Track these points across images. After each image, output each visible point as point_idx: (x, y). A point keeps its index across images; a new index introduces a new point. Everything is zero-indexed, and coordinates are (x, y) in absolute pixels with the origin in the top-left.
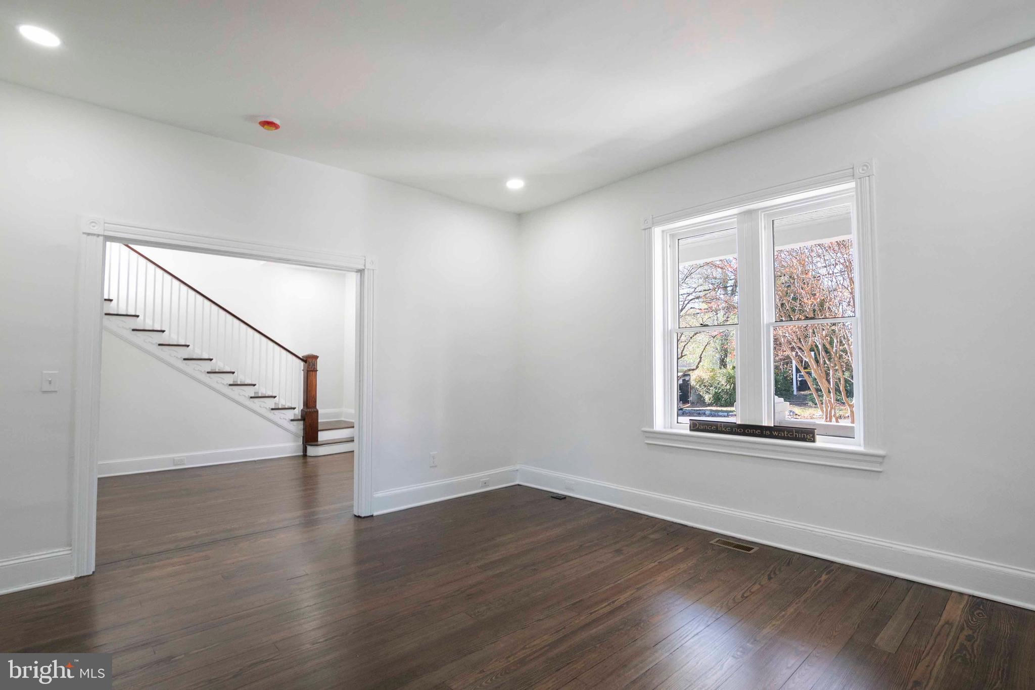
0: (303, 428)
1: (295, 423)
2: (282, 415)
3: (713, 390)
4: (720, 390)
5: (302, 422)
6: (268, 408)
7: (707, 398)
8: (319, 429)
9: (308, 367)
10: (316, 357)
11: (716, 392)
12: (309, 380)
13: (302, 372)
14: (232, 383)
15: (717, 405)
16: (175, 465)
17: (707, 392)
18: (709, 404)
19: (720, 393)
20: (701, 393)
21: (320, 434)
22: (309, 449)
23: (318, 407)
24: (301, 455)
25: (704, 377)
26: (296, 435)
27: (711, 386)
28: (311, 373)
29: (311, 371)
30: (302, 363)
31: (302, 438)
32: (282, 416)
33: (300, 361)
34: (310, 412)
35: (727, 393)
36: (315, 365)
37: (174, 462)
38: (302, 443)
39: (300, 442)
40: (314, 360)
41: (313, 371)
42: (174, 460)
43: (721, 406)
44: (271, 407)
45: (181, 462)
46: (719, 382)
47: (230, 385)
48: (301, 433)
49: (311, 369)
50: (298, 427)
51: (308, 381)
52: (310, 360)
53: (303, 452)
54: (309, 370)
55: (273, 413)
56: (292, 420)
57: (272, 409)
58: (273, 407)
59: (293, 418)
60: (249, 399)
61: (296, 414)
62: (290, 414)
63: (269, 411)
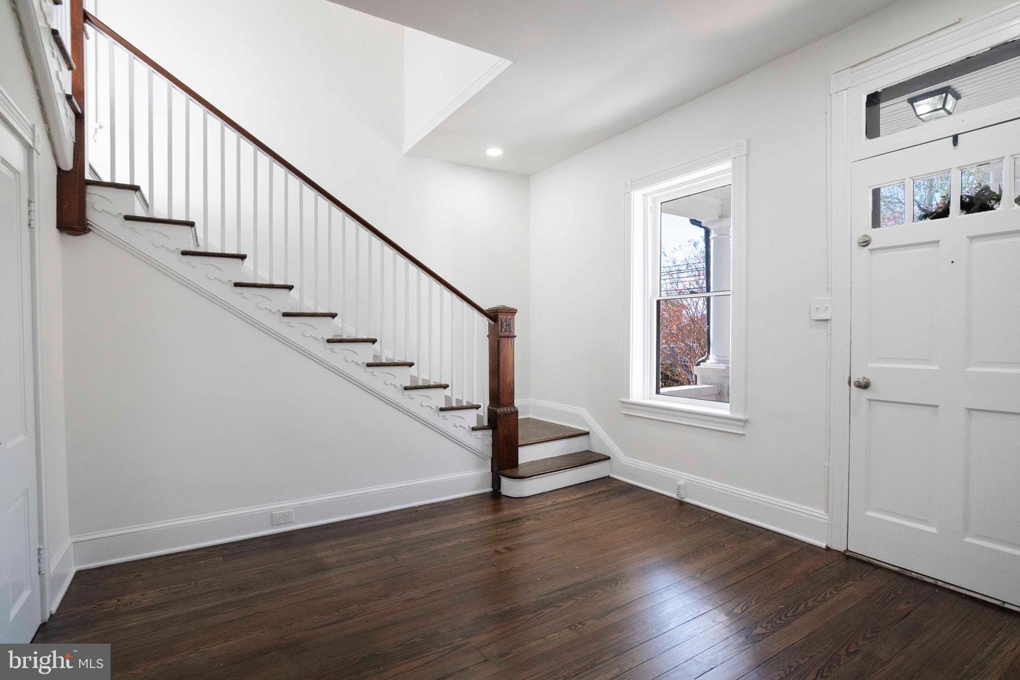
0: (491, 442)
1: (479, 434)
2: (458, 420)
5: (490, 432)
6: (434, 407)
8: (520, 442)
10: (513, 312)
16: (273, 525)
21: (520, 450)
22: (505, 481)
23: (516, 404)
24: (490, 493)
26: (479, 455)
29: (506, 337)
30: (486, 322)
31: (490, 460)
32: (459, 422)
33: (483, 317)
36: (510, 326)
38: (490, 470)
39: (487, 469)
40: (508, 316)
42: (272, 515)
44: (439, 407)
45: (286, 518)
48: (489, 452)
49: (502, 332)
50: (483, 441)
53: (493, 486)
55: (444, 418)
56: (474, 429)
57: (442, 410)
58: (443, 406)
59: (475, 425)
60: (403, 393)
61: (479, 418)
62: (470, 418)
63: (438, 414)
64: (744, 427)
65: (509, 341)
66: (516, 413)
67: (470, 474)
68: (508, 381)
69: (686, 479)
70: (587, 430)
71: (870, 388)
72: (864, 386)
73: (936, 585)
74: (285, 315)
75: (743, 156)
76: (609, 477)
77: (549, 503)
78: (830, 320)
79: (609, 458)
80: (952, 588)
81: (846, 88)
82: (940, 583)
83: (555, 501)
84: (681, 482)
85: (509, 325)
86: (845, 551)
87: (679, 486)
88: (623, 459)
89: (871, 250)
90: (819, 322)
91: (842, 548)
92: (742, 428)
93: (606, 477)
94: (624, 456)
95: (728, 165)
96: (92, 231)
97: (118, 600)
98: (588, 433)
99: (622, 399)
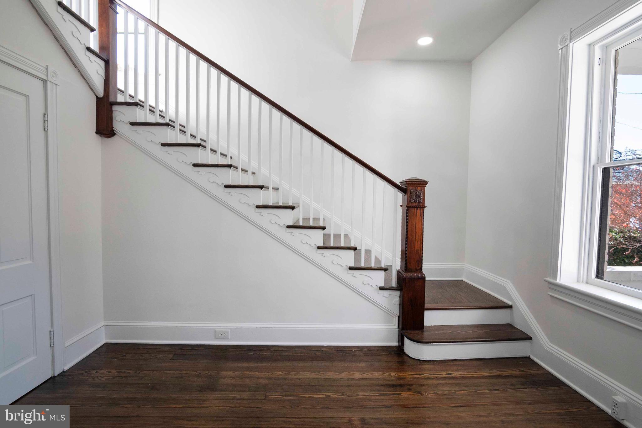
0: (399, 302)
1: (386, 293)
5: (397, 293)
6: (344, 265)
8: (426, 306)
9: (409, 201)
10: (423, 183)
12: (410, 224)
13: (400, 209)
14: (291, 223)
16: (217, 339)
21: (427, 313)
23: (424, 271)
24: (396, 346)
26: (387, 312)
28: (414, 210)
29: (414, 207)
30: (400, 195)
31: (397, 318)
32: (367, 280)
33: (396, 190)
34: (411, 279)
37: (217, 336)
38: (397, 327)
40: (419, 188)
41: (417, 207)
42: (215, 331)
44: (349, 266)
45: (225, 335)
47: (289, 227)
48: (396, 310)
49: (414, 205)
50: (392, 301)
51: (409, 226)
52: (410, 188)
53: (398, 342)
54: (410, 205)
55: (353, 276)
56: (381, 288)
57: (351, 268)
58: (352, 265)
59: (383, 285)
60: (317, 251)
61: (387, 280)
62: (379, 278)
63: (348, 272)
65: (419, 211)
66: (424, 278)
67: (375, 327)
68: (416, 247)
70: (510, 303)
74: (227, 186)
76: (529, 357)
77: (444, 374)
79: (530, 339)
83: (450, 374)
85: (419, 197)
88: (547, 344)
93: (526, 357)
94: (547, 341)
96: (117, 134)
97: (97, 372)
98: (510, 307)
99: (549, 279)
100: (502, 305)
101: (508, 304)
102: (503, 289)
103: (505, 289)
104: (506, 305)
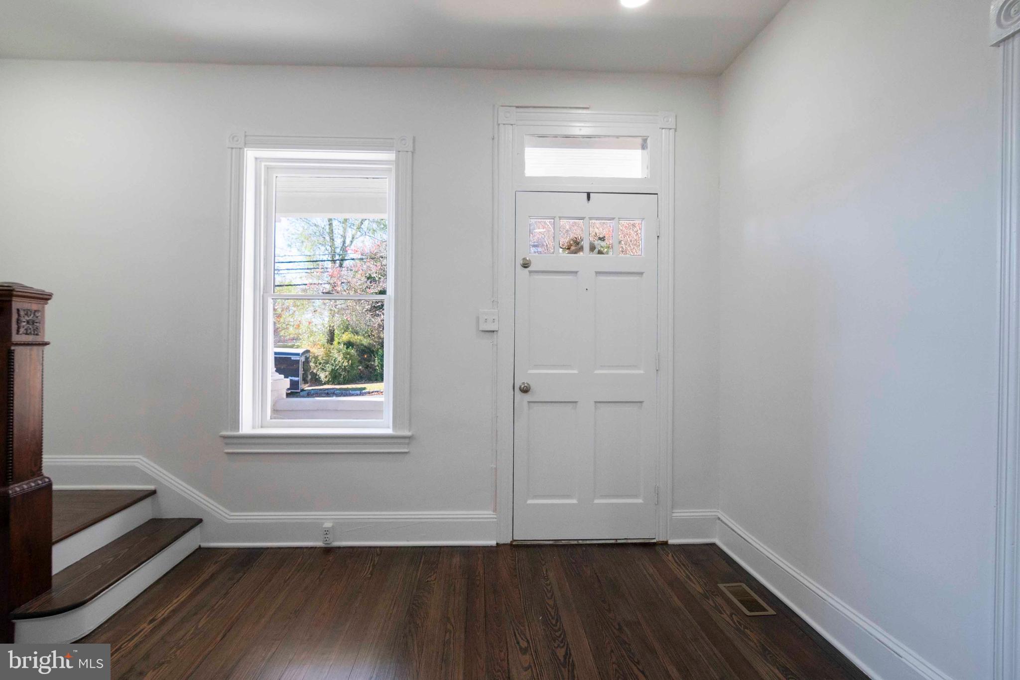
3: (329, 368)
4: (338, 367)
7: (322, 376)
11: (332, 370)
15: (333, 383)
17: (323, 369)
18: (325, 383)
19: (338, 369)
20: (315, 371)
25: (319, 354)
27: (327, 363)
35: (345, 369)
43: (339, 384)
46: (336, 358)
64: (408, 444)
69: (332, 519)
70: (151, 487)
71: (530, 393)
72: (525, 390)
73: (579, 544)
75: (409, 153)
76: (200, 548)
78: (497, 331)
79: (200, 521)
80: (588, 542)
81: (512, 123)
82: (581, 542)
84: (328, 525)
86: (511, 542)
87: (327, 530)
88: (226, 516)
89: (530, 272)
90: (487, 333)
91: (508, 540)
92: (406, 446)
93: (197, 549)
94: (227, 511)
95: (390, 156)
98: (153, 493)
99: (225, 433)
100: (138, 496)
101: (147, 490)
102: (133, 472)
103: (134, 469)
104: (146, 493)
